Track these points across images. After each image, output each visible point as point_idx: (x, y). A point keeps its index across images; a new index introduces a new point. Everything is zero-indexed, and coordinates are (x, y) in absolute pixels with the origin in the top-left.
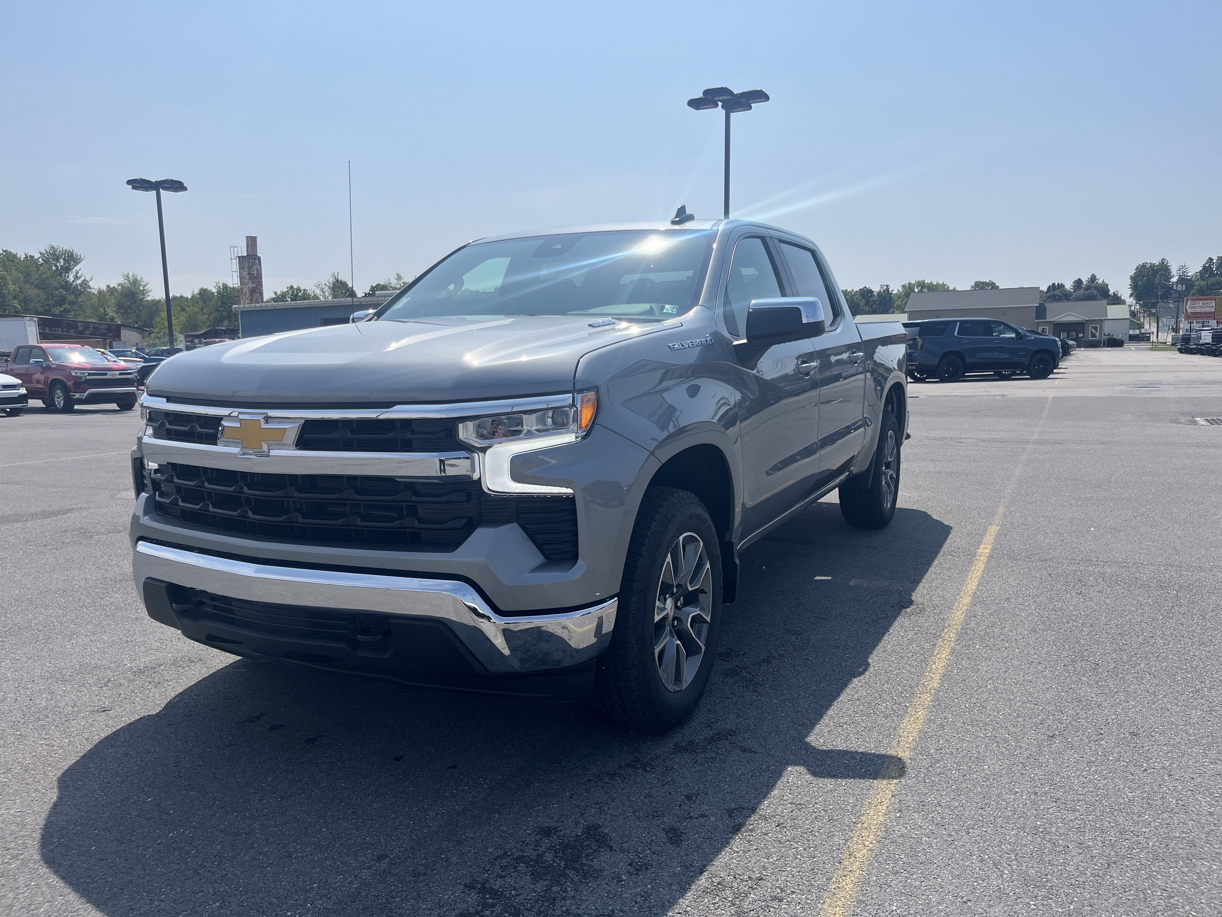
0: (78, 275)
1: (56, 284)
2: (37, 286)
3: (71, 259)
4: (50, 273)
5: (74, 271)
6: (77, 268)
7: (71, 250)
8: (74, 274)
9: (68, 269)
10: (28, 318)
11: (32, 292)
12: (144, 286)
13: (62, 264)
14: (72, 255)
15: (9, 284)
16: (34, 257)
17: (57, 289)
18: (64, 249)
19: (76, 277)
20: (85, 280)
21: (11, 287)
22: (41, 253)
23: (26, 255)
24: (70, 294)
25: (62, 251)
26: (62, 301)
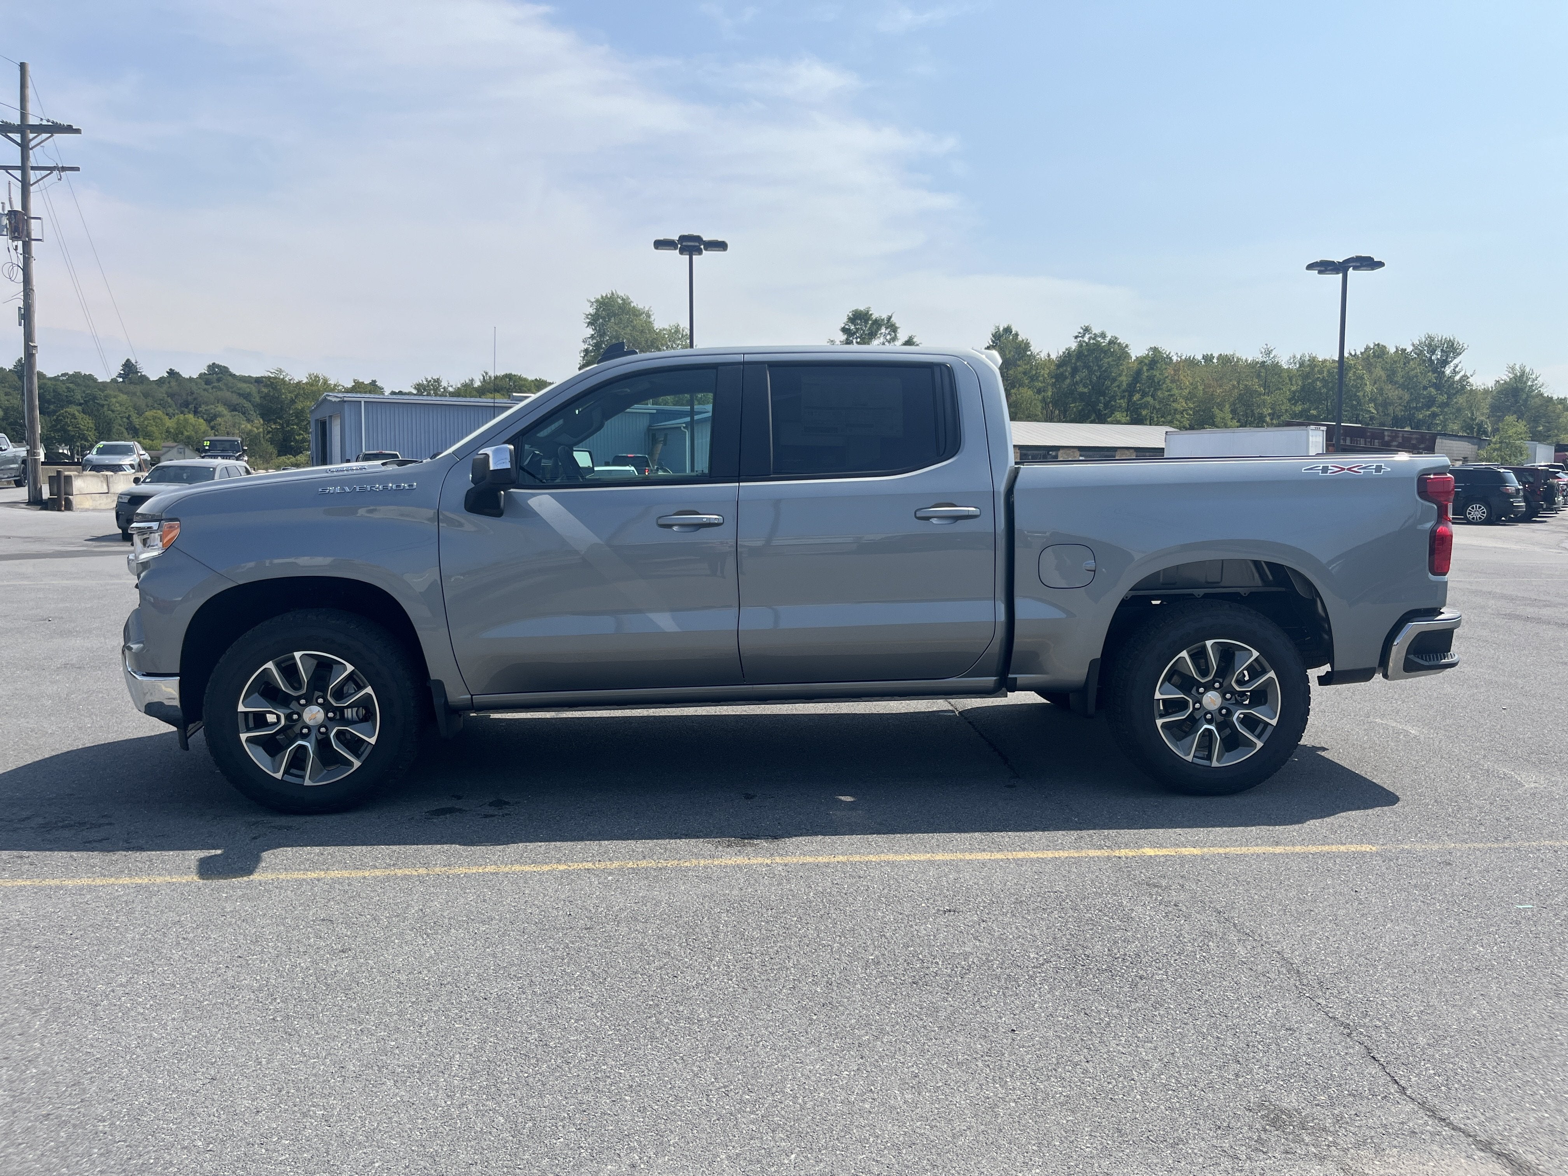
0: (1457, 369)
1: (1425, 383)
2: (1403, 387)
3: (1451, 349)
4: (1420, 369)
5: (1452, 364)
6: (1456, 361)
7: (1452, 339)
8: (1452, 368)
9: (1445, 363)
10: (1312, 427)
11: (1393, 393)
12: (1534, 380)
13: (1439, 357)
14: (1453, 344)
15: (1366, 385)
16: (1406, 350)
17: (1425, 388)
18: (1444, 338)
19: (1455, 372)
20: (1465, 376)
21: (1368, 388)
22: (1413, 345)
23: (1397, 348)
24: (1441, 394)
25: (1441, 340)
26: (1431, 402)
